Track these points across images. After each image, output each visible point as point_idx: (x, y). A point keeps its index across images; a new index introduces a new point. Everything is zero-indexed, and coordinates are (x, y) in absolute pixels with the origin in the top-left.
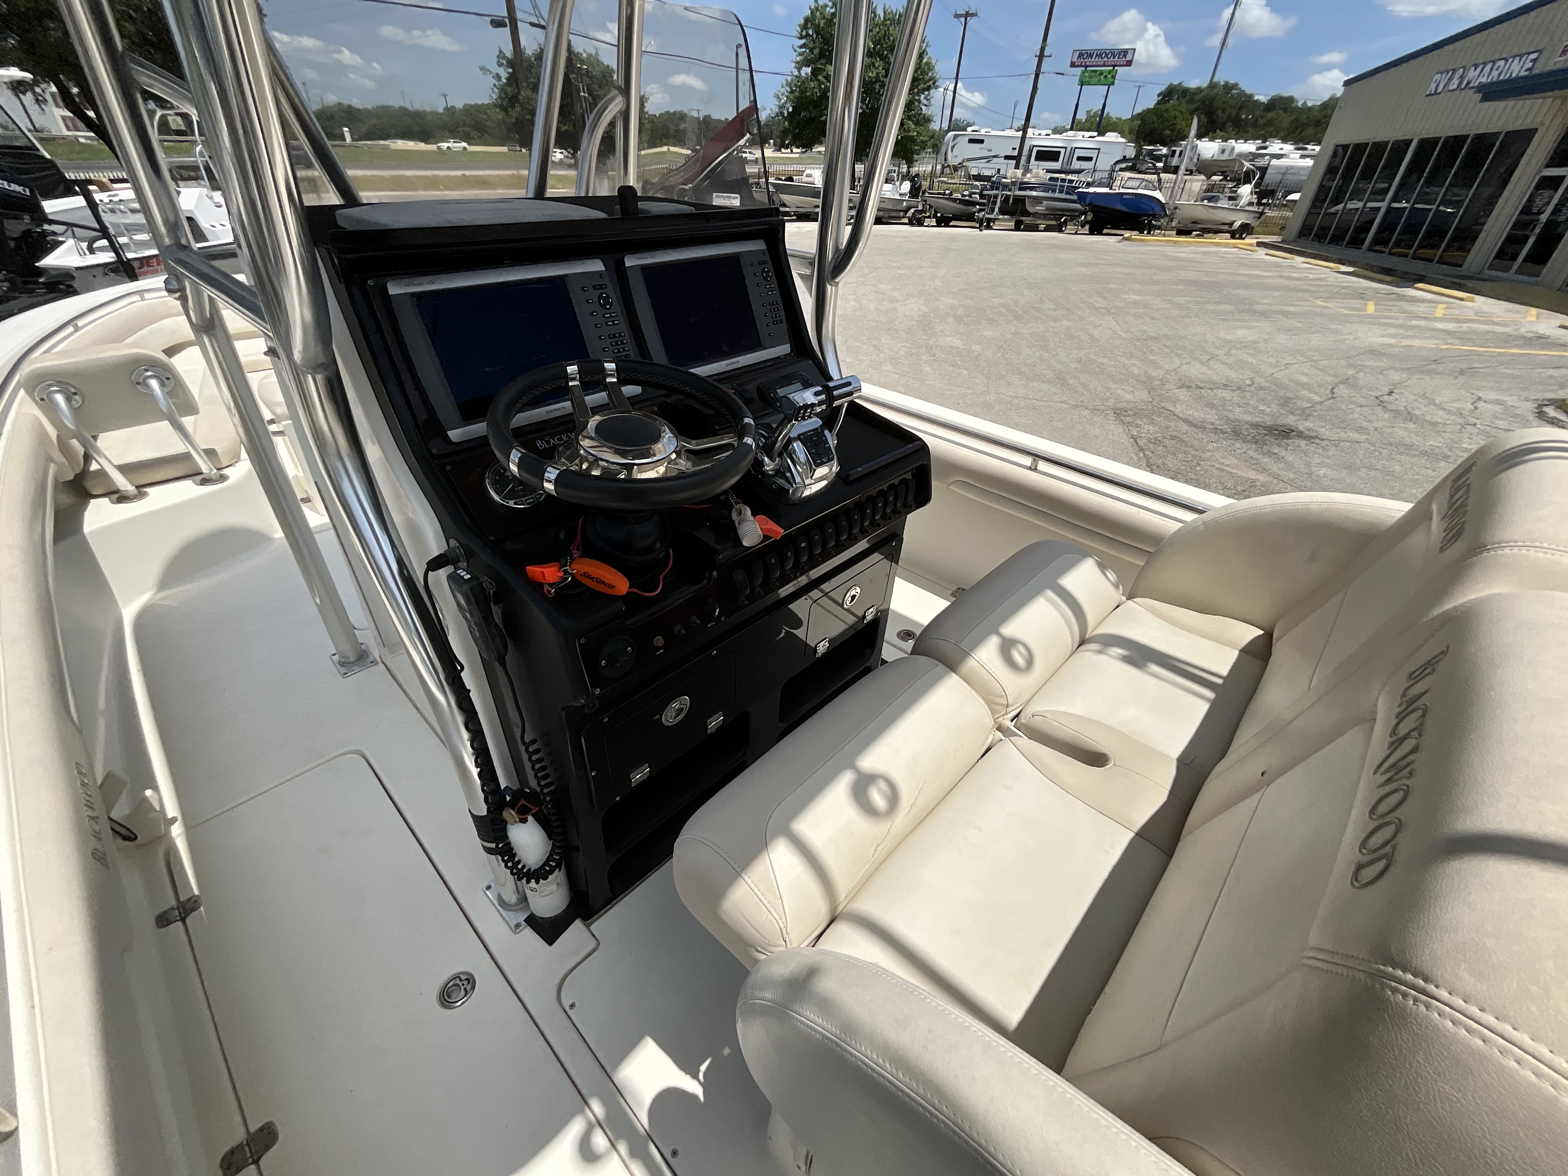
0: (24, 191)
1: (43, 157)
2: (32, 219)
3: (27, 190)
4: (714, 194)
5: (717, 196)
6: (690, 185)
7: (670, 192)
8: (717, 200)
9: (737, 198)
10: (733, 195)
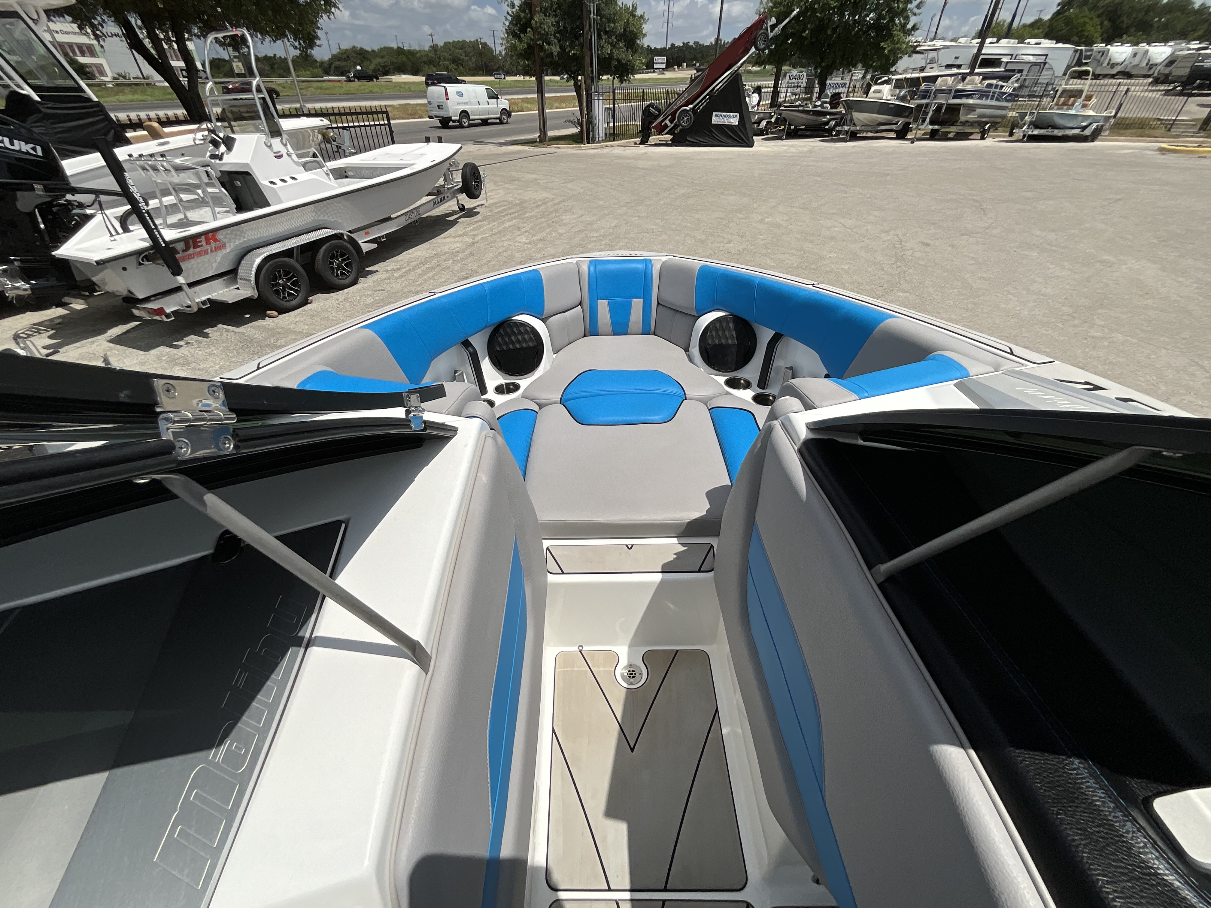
0: (34, 149)
1: (89, 100)
2: (46, 189)
3: (39, 148)
4: (714, 114)
5: (716, 116)
6: (691, 106)
7: (673, 114)
8: (717, 119)
9: (736, 117)
10: (732, 114)
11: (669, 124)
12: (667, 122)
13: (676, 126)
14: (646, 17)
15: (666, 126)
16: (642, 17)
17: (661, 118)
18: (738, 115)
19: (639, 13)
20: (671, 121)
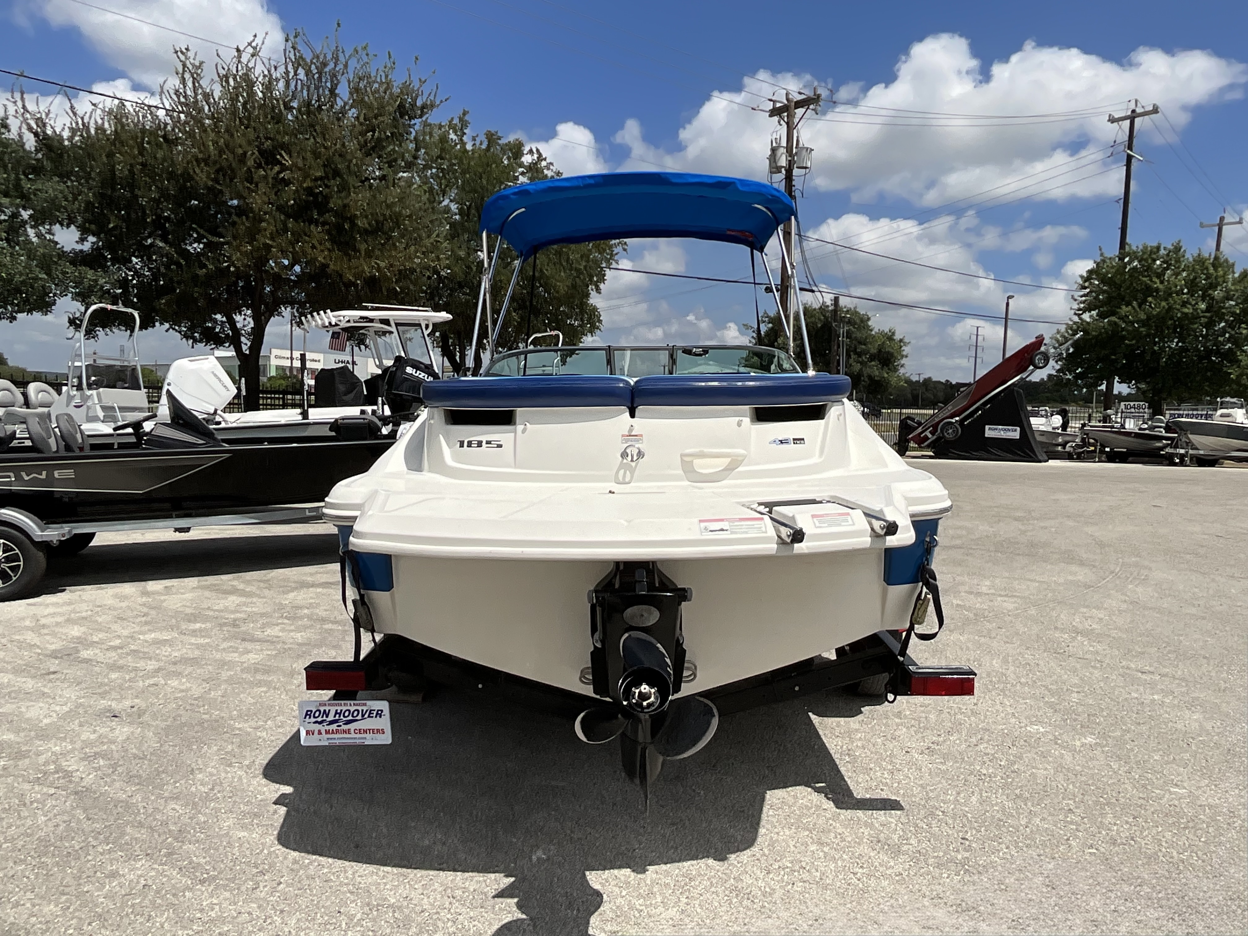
4: (987, 427)
5: (990, 429)
6: (957, 418)
7: (935, 427)
8: (990, 432)
9: (1016, 430)
10: (1010, 428)
11: (930, 436)
12: (928, 433)
13: (939, 439)
14: (906, 340)
15: (927, 438)
16: (901, 341)
17: (920, 430)
18: (1018, 429)
19: (897, 337)
20: (933, 433)
